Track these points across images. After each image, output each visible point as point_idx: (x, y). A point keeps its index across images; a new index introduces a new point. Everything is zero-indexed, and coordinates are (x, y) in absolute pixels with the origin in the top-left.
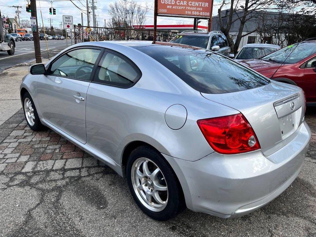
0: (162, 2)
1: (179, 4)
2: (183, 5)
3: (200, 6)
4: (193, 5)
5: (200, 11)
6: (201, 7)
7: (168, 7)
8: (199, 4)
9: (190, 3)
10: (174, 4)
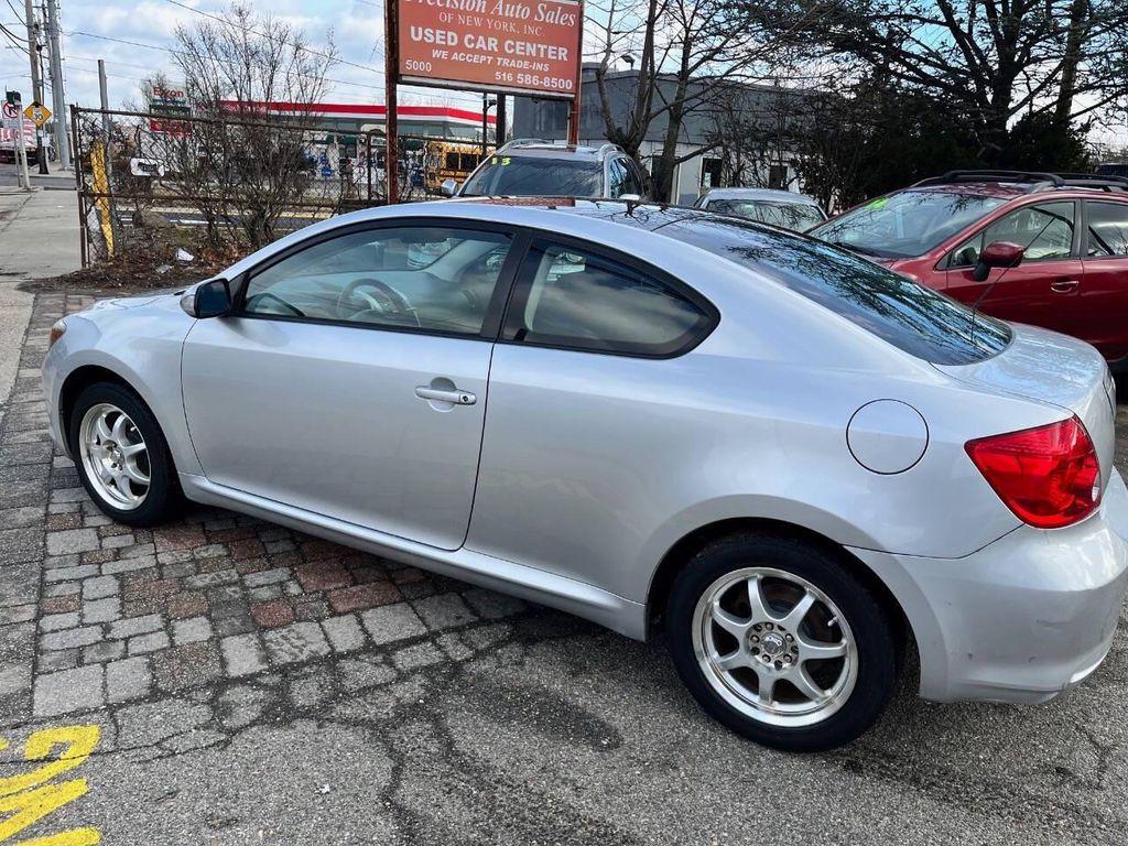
0: (414, 37)
1: (473, 45)
2: (485, 48)
3: (542, 56)
4: (518, 53)
5: (542, 75)
6: (545, 60)
7: (436, 54)
8: (538, 50)
9: (510, 47)
10: (454, 44)
